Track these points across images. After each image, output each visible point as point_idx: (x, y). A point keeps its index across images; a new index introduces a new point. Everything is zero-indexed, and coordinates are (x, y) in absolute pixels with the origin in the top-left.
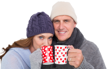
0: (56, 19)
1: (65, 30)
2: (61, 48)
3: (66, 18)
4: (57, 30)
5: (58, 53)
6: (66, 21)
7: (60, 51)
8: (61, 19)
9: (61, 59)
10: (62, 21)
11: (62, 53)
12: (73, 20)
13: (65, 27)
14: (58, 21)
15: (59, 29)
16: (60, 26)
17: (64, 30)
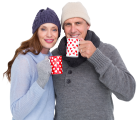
0: (67, 22)
1: (78, 33)
2: (72, 40)
3: (78, 20)
4: (68, 34)
5: (69, 45)
6: (77, 23)
7: (71, 43)
8: (73, 21)
9: (72, 51)
10: (73, 24)
11: (73, 45)
12: (85, 22)
13: (77, 30)
14: (69, 24)
15: (71, 32)
16: (71, 29)
17: (76, 34)
